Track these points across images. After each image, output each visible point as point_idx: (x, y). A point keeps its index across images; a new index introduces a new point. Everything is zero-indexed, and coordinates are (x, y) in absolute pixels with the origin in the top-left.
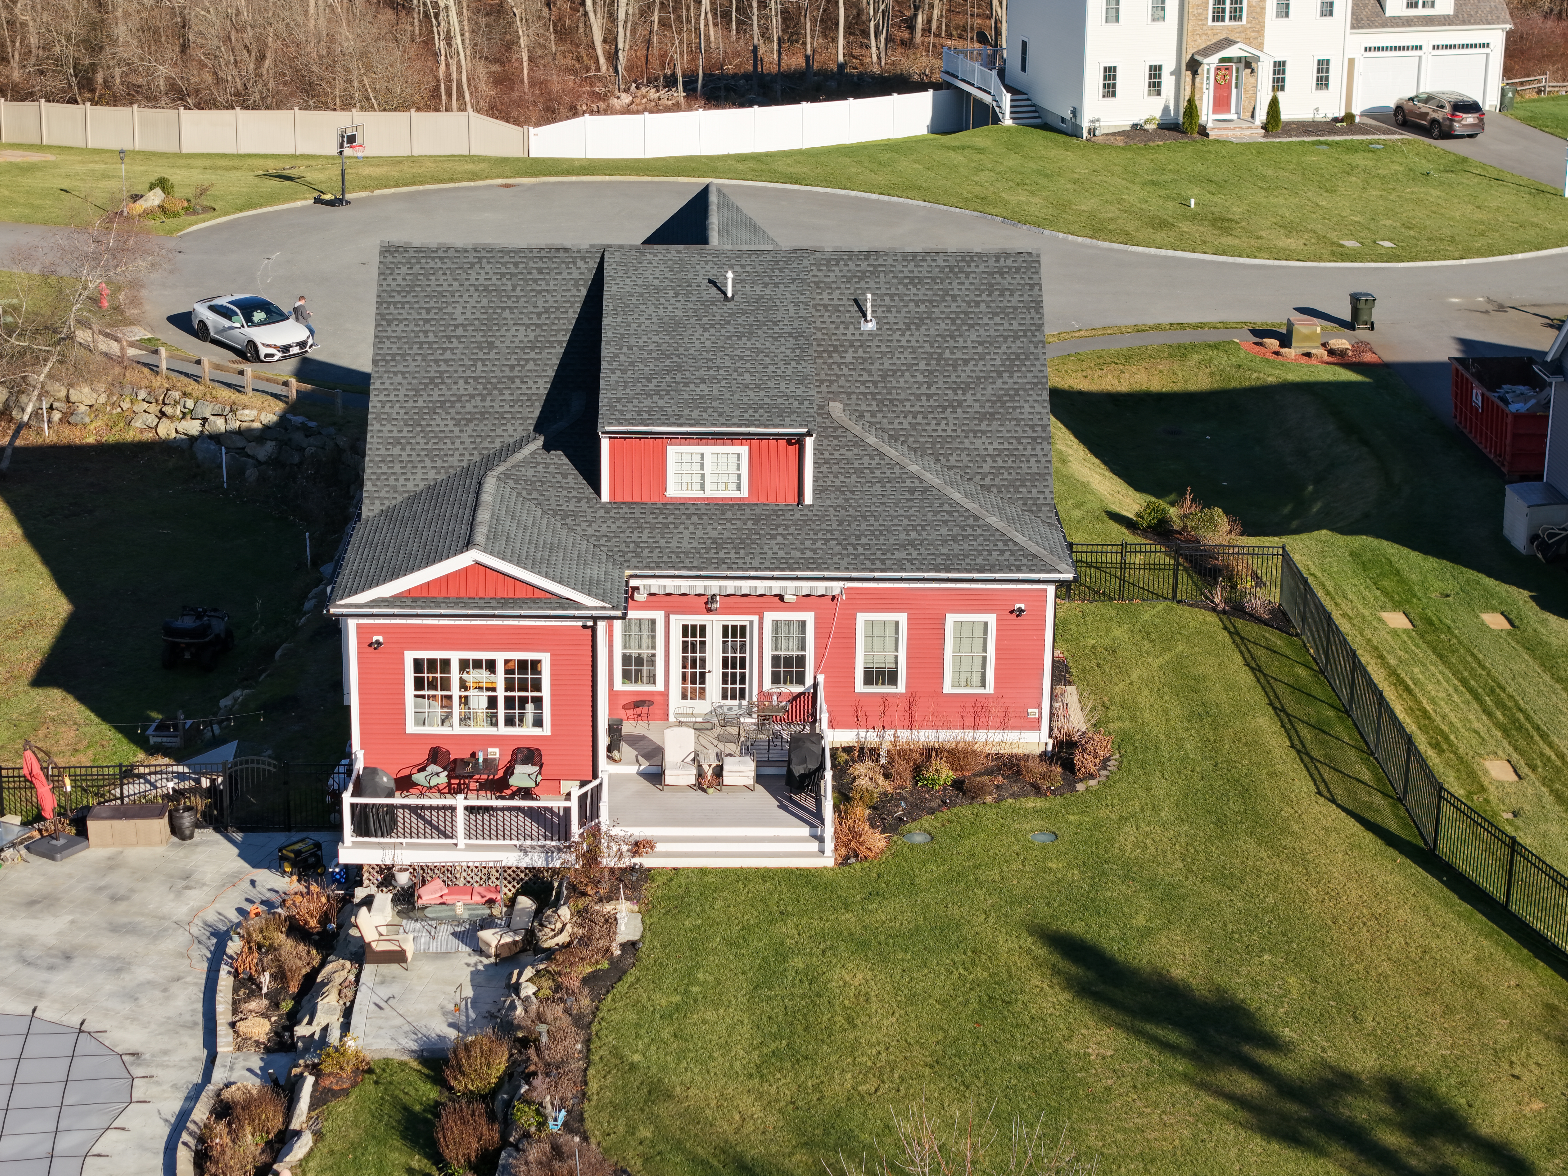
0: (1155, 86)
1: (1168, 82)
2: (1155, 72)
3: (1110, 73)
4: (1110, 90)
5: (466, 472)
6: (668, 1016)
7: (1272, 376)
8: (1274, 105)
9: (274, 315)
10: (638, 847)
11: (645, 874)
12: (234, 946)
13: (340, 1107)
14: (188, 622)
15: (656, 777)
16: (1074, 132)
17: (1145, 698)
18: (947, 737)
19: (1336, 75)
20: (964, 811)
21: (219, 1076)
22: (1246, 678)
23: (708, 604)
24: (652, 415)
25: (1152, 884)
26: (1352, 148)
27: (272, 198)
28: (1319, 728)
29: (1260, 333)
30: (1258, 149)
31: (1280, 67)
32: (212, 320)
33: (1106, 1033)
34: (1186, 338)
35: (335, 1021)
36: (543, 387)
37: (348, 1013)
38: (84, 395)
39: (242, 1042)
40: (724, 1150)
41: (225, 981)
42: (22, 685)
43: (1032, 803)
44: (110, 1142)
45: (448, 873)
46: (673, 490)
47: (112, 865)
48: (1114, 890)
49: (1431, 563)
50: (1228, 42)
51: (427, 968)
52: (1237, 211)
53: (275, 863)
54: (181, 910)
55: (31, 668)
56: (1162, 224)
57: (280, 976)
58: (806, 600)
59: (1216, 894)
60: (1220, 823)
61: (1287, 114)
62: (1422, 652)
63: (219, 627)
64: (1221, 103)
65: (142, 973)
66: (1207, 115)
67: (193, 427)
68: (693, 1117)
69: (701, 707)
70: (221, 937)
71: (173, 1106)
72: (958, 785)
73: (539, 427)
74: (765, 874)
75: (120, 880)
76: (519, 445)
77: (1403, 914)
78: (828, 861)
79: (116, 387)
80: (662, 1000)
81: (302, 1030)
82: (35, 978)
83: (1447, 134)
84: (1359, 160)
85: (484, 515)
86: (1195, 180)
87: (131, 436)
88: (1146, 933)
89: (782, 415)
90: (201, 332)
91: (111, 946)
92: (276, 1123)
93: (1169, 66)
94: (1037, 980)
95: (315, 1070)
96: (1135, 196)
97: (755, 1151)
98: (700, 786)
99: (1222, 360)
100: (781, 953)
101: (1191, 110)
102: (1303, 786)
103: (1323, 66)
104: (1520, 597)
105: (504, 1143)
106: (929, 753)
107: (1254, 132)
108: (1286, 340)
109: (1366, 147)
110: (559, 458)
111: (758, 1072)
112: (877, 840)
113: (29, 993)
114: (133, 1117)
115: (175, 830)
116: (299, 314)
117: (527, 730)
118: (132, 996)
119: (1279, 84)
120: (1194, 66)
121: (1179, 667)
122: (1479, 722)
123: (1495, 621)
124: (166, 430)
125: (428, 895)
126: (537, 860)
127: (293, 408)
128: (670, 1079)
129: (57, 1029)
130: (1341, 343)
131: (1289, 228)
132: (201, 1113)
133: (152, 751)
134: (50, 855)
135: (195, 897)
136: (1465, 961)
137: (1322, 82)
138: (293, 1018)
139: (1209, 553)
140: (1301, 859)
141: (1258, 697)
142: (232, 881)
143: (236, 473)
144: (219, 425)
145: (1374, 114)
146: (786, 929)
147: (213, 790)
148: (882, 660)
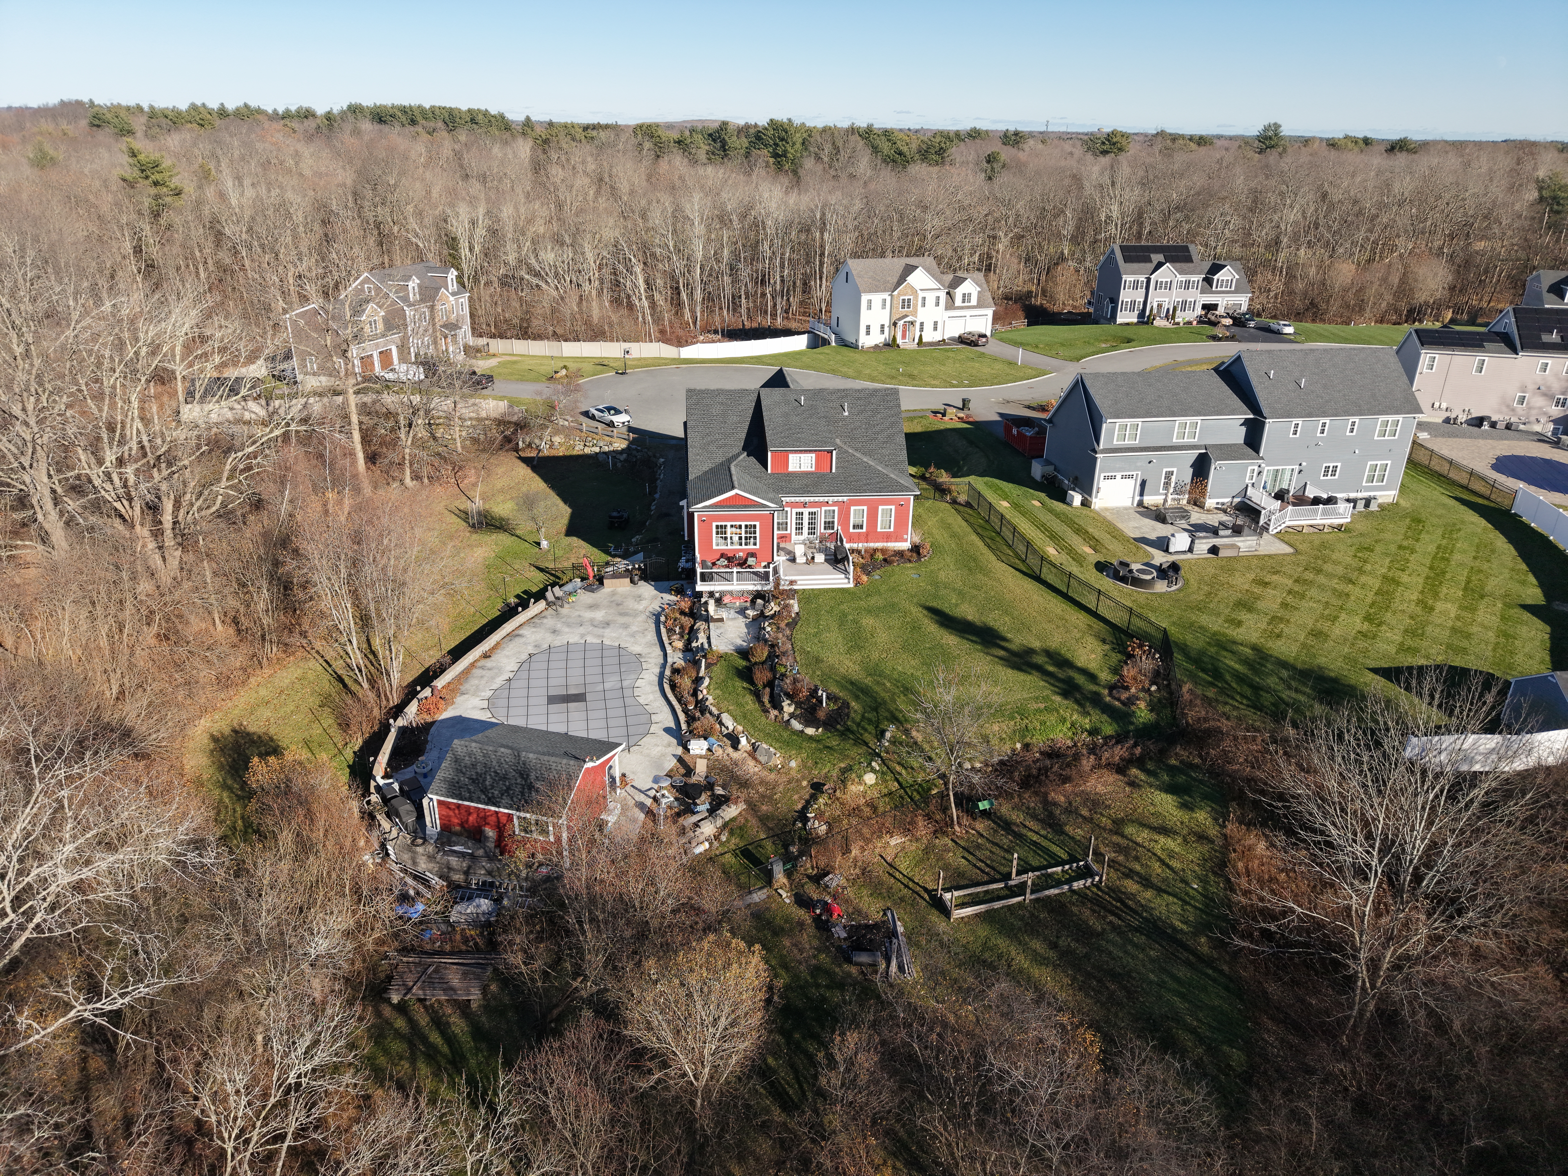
0: (882, 332)
1: (886, 330)
2: (882, 326)
3: (868, 327)
4: (868, 333)
5: (722, 464)
6: (815, 635)
7: (942, 427)
8: (921, 337)
9: (618, 412)
10: (792, 583)
11: (796, 591)
12: (663, 619)
13: (715, 668)
14: (615, 514)
15: (793, 560)
16: (857, 347)
17: (935, 531)
18: (879, 545)
19: (939, 326)
20: (889, 568)
21: (670, 660)
22: (964, 524)
23: (805, 505)
24: (784, 445)
25: (954, 590)
26: (947, 350)
27: (602, 372)
28: (992, 539)
29: (935, 413)
30: (917, 352)
31: (922, 324)
32: (596, 413)
33: (952, 637)
34: (912, 414)
35: (705, 641)
36: (744, 436)
37: (709, 638)
38: (557, 439)
39: (675, 649)
40: (844, 677)
41: (663, 630)
42: (562, 536)
43: (909, 565)
44: (639, 683)
45: (731, 593)
46: (791, 469)
47: (614, 594)
48: (943, 592)
49: (1011, 485)
50: (906, 316)
51: (730, 623)
52: (915, 372)
53: (669, 591)
54: (641, 607)
55: (564, 530)
56: (893, 378)
57: (682, 627)
58: (835, 503)
59: (975, 592)
60: (970, 570)
61: (924, 340)
62: (1017, 514)
63: (626, 515)
64: (904, 337)
65: (634, 628)
66: (899, 341)
67: (597, 450)
68: (831, 667)
69: (801, 538)
70: (657, 616)
71: (657, 670)
72: (885, 560)
73: (744, 449)
74: (833, 590)
75: (617, 598)
76: (738, 455)
77: (1035, 597)
78: (851, 585)
79: (567, 436)
80: (813, 631)
81: (694, 644)
82: (600, 631)
83: (976, 345)
84: (950, 354)
85: (734, 478)
86: (899, 362)
87: (575, 453)
88: (957, 605)
89: (825, 443)
90: (593, 418)
91: (622, 620)
92: (694, 675)
93: (887, 324)
94: (926, 621)
95: (704, 656)
96: (881, 368)
97: (855, 677)
98: (807, 563)
99: (924, 422)
100: (844, 615)
101: (894, 339)
102: (992, 558)
103: (936, 323)
104: (1043, 495)
105: (775, 678)
106: (875, 550)
107: (914, 346)
108: (944, 415)
109: (951, 350)
110: (752, 459)
111: (848, 652)
112: (865, 578)
113: (599, 636)
114: (644, 674)
115: (632, 581)
116: (626, 411)
117: (751, 547)
118: (633, 635)
119: (922, 330)
120: (895, 324)
121: (942, 521)
122: (1041, 536)
123: (1036, 503)
124: (587, 451)
125: (726, 600)
126: (759, 588)
127: (631, 443)
128: (822, 656)
129: (612, 648)
130: (961, 415)
131: (934, 377)
132: (668, 672)
133: (614, 556)
134: (592, 591)
135: (644, 603)
136: (1059, 611)
137: (935, 329)
138: (689, 642)
139: (941, 484)
140: (998, 580)
141: (969, 529)
142: (655, 598)
143: (614, 464)
144: (606, 449)
145: (952, 339)
146: (844, 607)
147: (640, 568)
148: (858, 521)
